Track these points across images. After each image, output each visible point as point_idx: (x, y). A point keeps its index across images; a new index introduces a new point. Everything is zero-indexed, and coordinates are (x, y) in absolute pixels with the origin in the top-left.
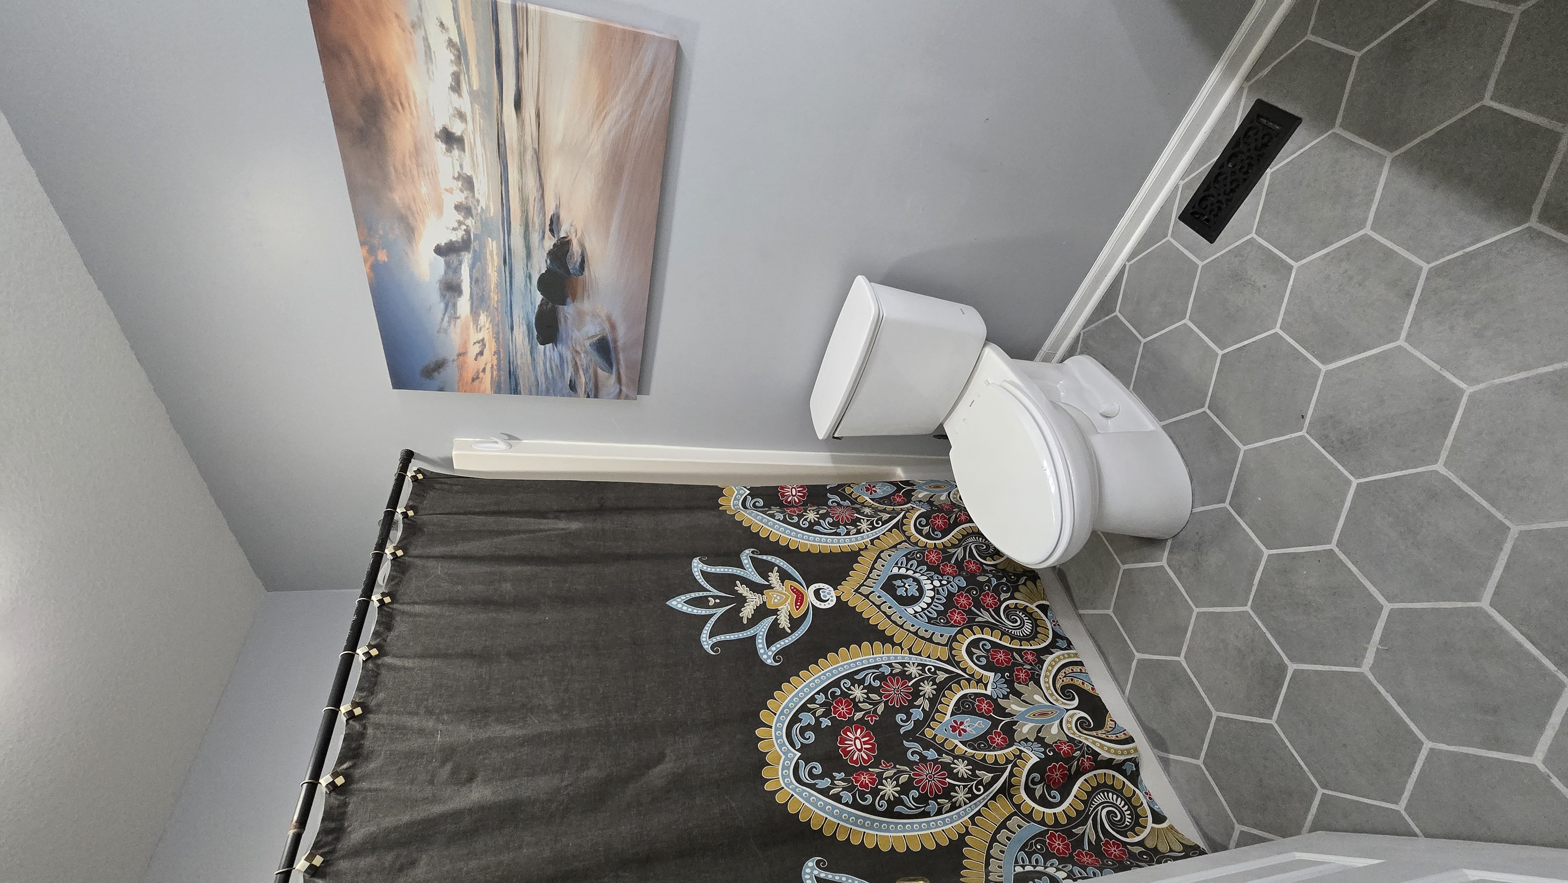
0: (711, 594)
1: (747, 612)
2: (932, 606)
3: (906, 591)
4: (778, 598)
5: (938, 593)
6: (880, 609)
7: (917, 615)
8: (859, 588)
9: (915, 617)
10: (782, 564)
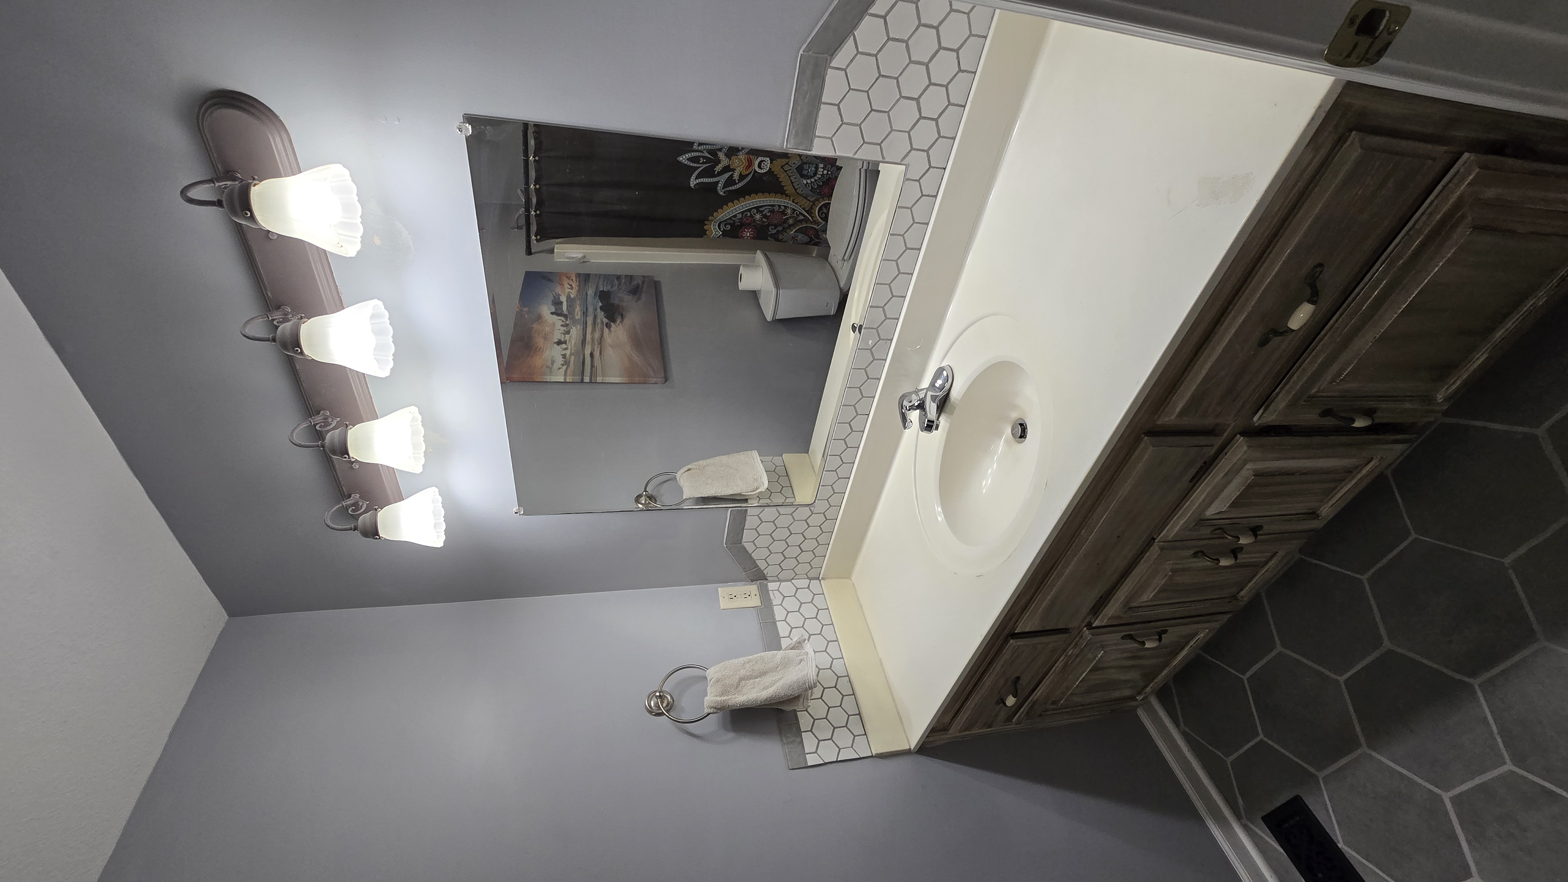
0: (703, 155)
1: (718, 168)
2: (817, 182)
3: (807, 173)
4: (738, 163)
5: (824, 177)
6: (790, 178)
7: (807, 185)
8: (784, 165)
9: (806, 186)
10: (738, 186)
